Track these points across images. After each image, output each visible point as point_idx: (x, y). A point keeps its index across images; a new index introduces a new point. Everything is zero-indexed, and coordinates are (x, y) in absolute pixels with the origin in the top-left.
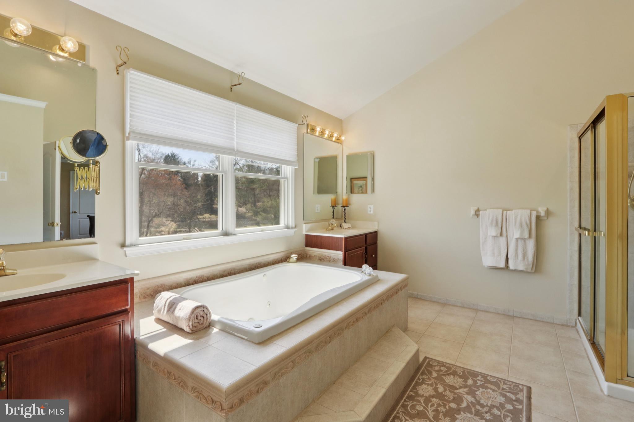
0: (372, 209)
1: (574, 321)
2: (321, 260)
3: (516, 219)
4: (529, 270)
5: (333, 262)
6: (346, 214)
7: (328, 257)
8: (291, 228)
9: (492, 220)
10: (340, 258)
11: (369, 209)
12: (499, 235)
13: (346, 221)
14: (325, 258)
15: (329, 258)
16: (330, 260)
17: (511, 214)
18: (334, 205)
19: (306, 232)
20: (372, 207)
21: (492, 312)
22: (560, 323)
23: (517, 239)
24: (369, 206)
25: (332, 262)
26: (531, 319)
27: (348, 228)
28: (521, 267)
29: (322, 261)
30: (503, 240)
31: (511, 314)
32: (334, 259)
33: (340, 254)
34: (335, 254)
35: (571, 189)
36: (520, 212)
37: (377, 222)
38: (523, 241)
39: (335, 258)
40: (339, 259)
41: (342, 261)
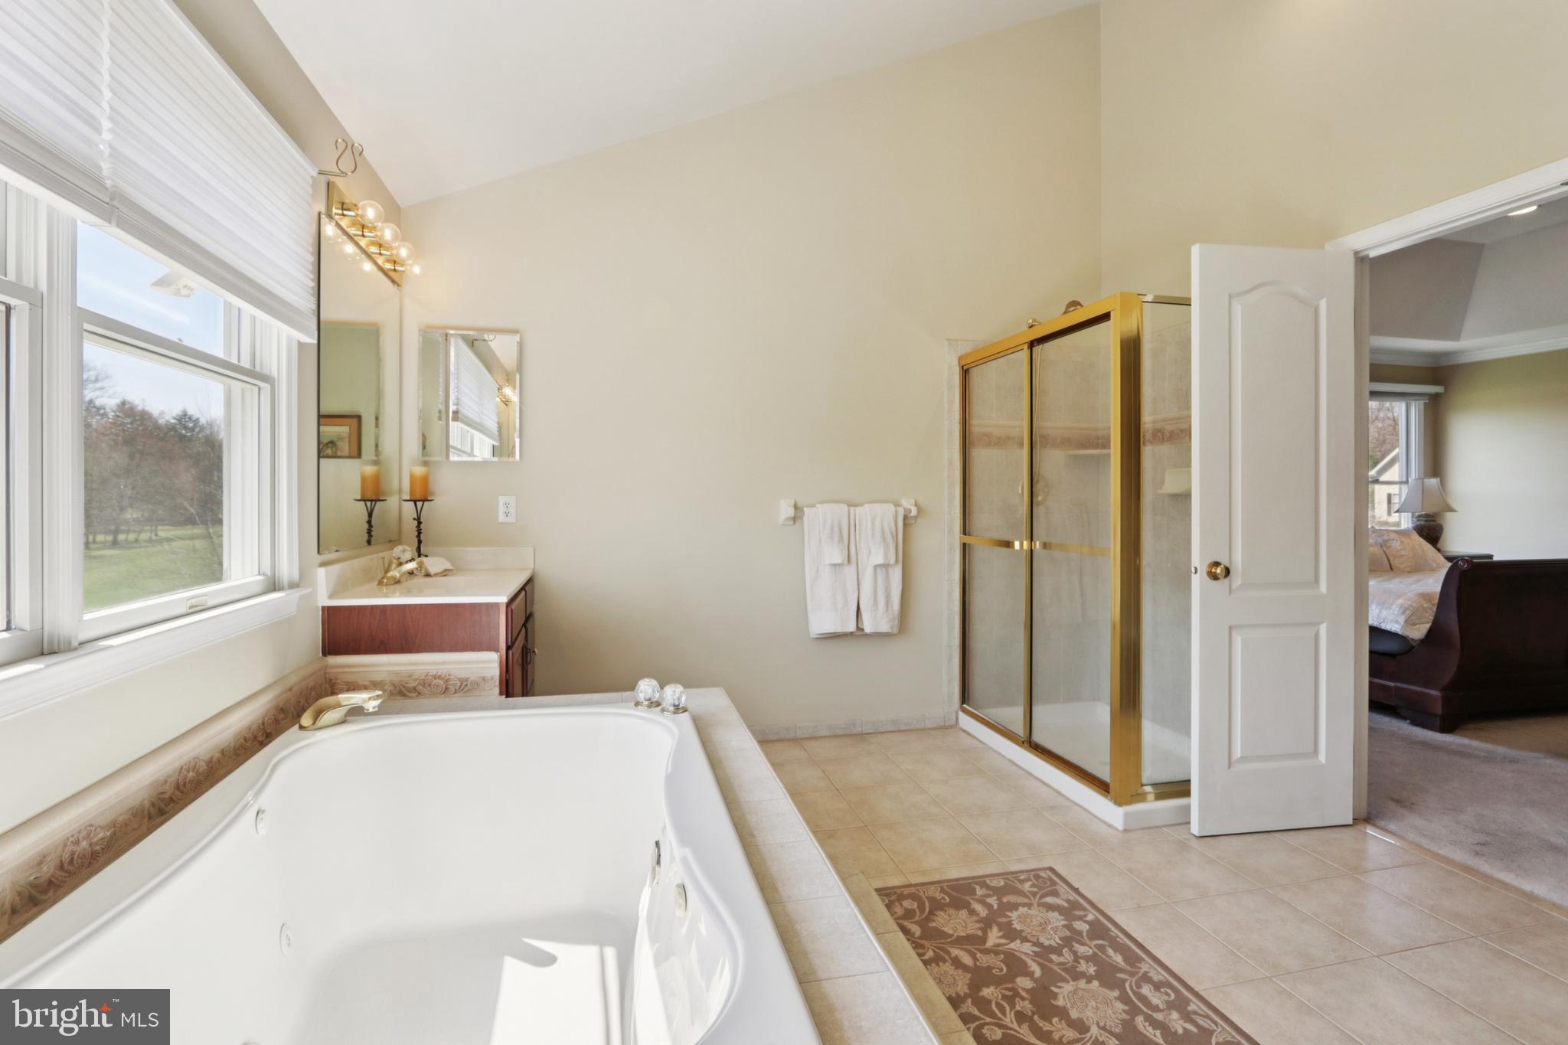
0: (512, 509)
1: (954, 715)
2: (404, 695)
3: (873, 524)
4: (895, 631)
5: (460, 694)
6: (422, 526)
7: (439, 677)
8: (286, 585)
9: (832, 529)
10: (488, 675)
11: (502, 509)
12: (846, 562)
13: (422, 549)
14: (425, 683)
15: (441, 682)
16: (447, 689)
17: (864, 512)
18: (372, 496)
19: (331, 597)
20: (512, 500)
21: (825, 737)
22: (934, 726)
23: (876, 567)
24: (502, 500)
25: (455, 692)
26: (894, 732)
27: (446, 570)
28: (884, 628)
29: (412, 698)
30: (850, 572)
31: (858, 730)
32: (461, 680)
33: (490, 662)
34: (467, 662)
35: (951, 463)
36: (878, 508)
37: (531, 549)
38: (884, 570)
39: (467, 680)
40: (484, 679)
41: (498, 683)
